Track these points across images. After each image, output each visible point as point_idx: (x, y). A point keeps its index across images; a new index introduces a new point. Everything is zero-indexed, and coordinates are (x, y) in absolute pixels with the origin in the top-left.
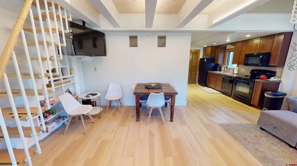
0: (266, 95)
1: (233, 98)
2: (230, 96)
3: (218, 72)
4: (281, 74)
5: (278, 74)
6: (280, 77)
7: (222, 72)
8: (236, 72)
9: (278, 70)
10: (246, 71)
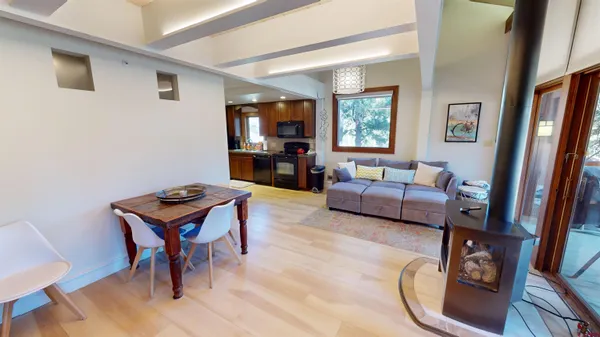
0: (312, 172)
1: (276, 186)
2: (269, 184)
3: (237, 150)
4: (315, 145)
5: (311, 146)
6: (314, 150)
7: (244, 150)
8: (265, 148)
9: (310, 141)
10: (278, 146)
